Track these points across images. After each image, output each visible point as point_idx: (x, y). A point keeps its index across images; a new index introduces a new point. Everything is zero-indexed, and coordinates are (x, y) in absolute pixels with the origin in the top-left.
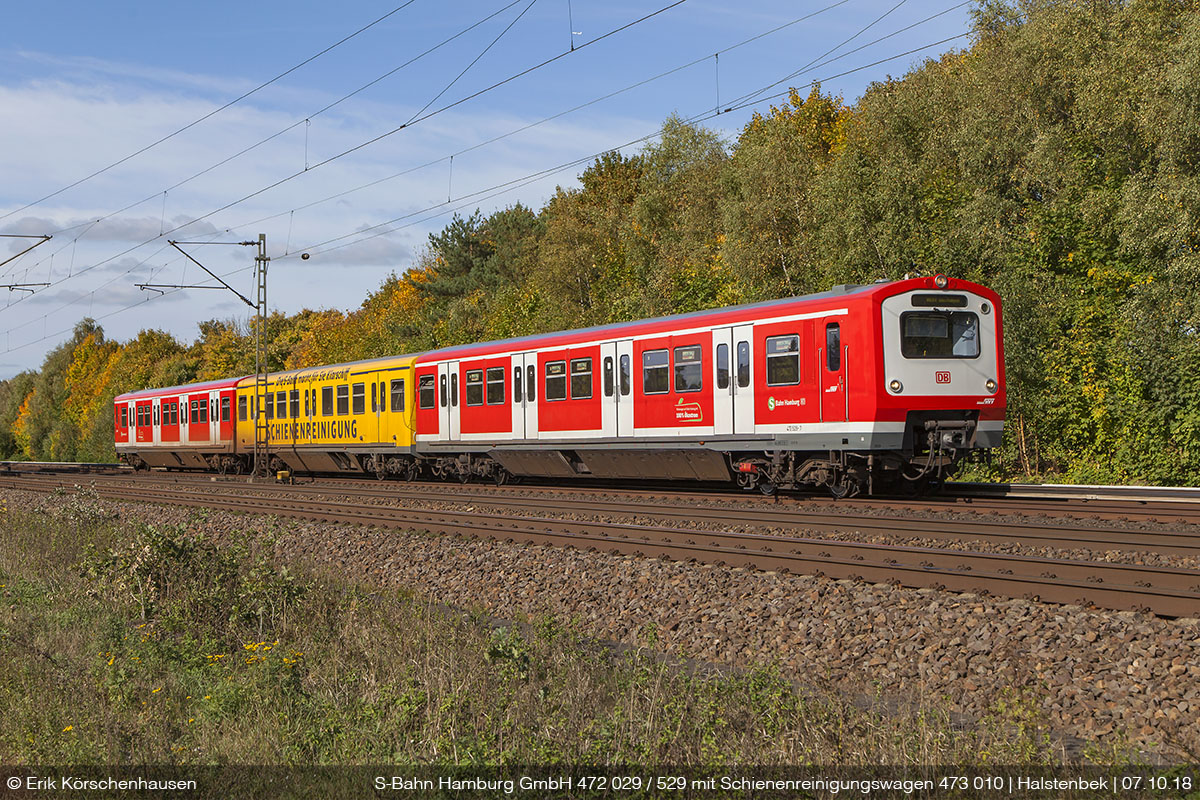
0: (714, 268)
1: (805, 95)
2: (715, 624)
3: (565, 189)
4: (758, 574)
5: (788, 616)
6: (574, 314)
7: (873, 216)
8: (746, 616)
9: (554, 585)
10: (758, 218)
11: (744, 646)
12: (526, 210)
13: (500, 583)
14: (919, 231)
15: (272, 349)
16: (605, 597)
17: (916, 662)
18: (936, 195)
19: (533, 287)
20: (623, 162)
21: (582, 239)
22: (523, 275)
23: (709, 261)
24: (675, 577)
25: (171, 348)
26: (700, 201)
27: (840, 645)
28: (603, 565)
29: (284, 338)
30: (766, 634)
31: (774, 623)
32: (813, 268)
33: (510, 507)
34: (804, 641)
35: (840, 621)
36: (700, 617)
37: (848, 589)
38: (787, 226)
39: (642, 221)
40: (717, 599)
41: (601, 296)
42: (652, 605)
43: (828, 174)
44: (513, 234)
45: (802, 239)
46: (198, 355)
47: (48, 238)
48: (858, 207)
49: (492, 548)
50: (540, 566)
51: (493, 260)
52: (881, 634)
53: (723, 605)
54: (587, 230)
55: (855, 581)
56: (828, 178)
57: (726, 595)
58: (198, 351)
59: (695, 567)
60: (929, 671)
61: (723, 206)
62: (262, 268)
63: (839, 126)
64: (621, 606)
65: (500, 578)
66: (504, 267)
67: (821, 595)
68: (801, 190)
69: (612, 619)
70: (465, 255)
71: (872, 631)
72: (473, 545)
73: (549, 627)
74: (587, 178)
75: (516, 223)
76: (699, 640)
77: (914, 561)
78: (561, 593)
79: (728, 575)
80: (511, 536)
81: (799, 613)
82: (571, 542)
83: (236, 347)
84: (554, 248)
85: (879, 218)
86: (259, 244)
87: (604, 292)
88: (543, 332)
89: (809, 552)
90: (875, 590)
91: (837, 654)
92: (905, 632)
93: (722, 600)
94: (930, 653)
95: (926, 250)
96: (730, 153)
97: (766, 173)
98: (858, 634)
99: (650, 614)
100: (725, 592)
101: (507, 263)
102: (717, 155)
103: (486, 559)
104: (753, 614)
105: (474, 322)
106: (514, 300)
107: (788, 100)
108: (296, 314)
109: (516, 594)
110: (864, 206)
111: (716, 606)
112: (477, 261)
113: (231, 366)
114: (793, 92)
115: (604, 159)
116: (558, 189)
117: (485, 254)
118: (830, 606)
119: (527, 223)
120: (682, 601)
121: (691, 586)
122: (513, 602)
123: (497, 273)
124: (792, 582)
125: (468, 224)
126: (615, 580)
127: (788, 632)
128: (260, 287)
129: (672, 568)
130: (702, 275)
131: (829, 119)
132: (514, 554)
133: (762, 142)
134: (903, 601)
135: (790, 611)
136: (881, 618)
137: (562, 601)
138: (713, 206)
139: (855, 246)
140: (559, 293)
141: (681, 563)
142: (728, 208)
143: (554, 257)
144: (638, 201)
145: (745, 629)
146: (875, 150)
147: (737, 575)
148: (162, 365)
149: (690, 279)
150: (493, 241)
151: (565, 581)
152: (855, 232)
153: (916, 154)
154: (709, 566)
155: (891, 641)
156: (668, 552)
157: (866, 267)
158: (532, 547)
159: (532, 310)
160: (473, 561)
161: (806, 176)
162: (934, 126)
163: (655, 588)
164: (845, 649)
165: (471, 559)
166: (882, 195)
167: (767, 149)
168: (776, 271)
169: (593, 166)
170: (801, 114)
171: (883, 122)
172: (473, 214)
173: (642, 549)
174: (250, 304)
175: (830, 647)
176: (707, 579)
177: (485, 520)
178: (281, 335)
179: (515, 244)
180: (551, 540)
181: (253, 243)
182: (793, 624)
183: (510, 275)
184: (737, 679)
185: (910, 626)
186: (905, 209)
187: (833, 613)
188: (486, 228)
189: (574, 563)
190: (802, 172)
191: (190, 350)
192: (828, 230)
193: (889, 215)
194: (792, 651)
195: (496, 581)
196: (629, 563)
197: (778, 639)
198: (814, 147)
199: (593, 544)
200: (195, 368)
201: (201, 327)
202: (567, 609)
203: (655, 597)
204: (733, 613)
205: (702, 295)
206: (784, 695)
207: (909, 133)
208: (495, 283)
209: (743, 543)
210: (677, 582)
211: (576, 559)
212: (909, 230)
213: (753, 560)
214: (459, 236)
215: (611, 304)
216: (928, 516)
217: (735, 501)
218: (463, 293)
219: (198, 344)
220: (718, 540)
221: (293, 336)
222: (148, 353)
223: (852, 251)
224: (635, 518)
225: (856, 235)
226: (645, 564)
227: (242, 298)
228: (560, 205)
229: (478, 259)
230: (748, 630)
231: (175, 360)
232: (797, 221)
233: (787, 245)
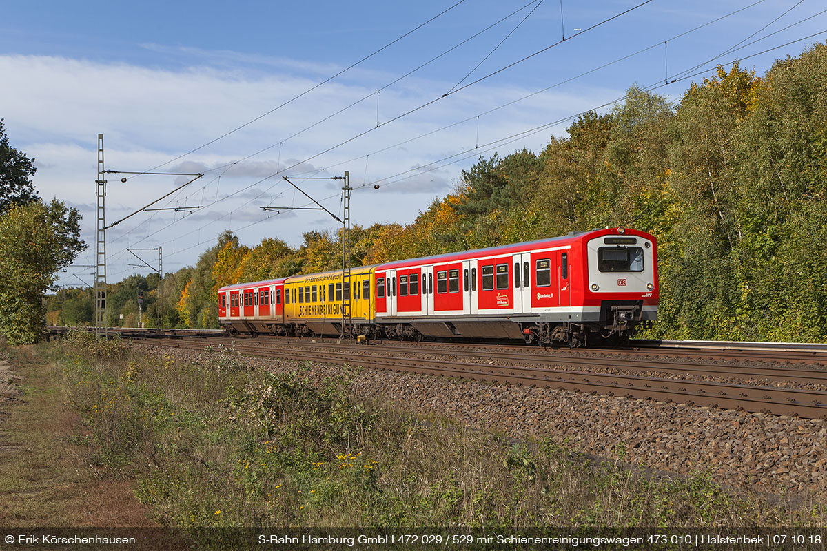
0: (663, 193)
1: (728, 70)
2: (666, 443)
3: (557, 138)
4: (696, 409)
5: (718, 438)
6: (564, 226)
7: (777, 155)
8: (687, 438)
9: (551, 416)
10: (695, 157)
11: (686, 459)
12: (530, 153)
13: (513, 414)
14: (810, 166)
15: (353, 251)
16: (587, 424)
17: (810, 472)
18: (823, 139)
19: (535, 206)
20: (598, 118)
21: (568, 172)
22: (528, 199)
23: (660, 188)
24: (636, 410)
25: (284, 251)
26: (654, 146)
27: (755, 459)
28: (585, 401)
29: (362, 244)
30: (702, 451)
31: (708, 443)
32: (734, 192)
33: (519, 361)
34: (729, 456)
35: (755, 442)
36: (655, 438)
37: (761, 419)
38: (715, 162)
39: (612, 160)
40: (667, 426)
41: (583, 213)
42: (620, 430)
43: (745, 126)
44: (521, 170)
45: (727, 172)
46: (302, 256)
47: (201, 176)
48: (766, 149)
49: (507, 390)
50: (541, 402)
51: (507, 189)
52: (784, 452)
53: (671, 430)
54: (573, 167)
55: (765, 414)
56: (744, 129)
57: (673, 423)
58: (303, 252)
59: (651, 403)
60: (820, 478)
61: (670, 148)
62: (347, 195)
63: (753, 91)
64: (599, 431)
65: (513, 411)
66: (514, 193)
67: (741, 424)
68: (726, 137)
69: (592, 440)
70: (487, 185)
71: (778, 449)
72: (494, 388)
73: (548, 444)
74: (572, 131)
75: (522, 163)
76: (654, 455)
77: (808, 400)
78: (556, 421)
79: (674, 409)
80: (521, 381)
81: (725, 436)
82: (563, 385)
83: (329, 250)
84: (549, 180)
85: (782, 156)
86: (345, 178)
87: (584, 211)
88: (542, 238)
89: (732, 393)
90: (780, 420)
91: (753, 465)
92: (802, 450)
93: (670, 427)
94: (820, 465)
95: (816, 179)
96: (675, 111)
97: (700, 125)
98: (768, 451)
99: (619, 436)
100: (672, 421)
101: (516, 191)
102: (665, 113)
103: (503, 397)
104: (693, 437)
105: (494, 232)
106: (521, 216)
107: (716, 74)
108: (370, 227)
109: (524, 421)
110: (771, 148)
111: (666, 431)
112: (495, 189)
113: (325, 263)
114: (720, 68)
115: (585, 117)
116: (552, 138)
117: (501, 184)
118: (748, 432)
119: (530, 162)
120: (642, 427)
121: (648, 417)
122: (522, 427)
123: (510, 197)
124: (720, 414)
125: (489, 164)
126: (594, 412)
127: (718, 450)
128: (345, 208)
129: (634, 404)
130: (654, 198)
131: (745, 87)
132: (522, 394)
133: (698, 103)
134: (800, 428)
135: (719, 435)
136: (785, 440)
137: (557, 427)
138: (662, 149)
139: (764, 176)
140: (553, 211)
141: (641, 401)
142: (674, 151)
143: (549, 186)
144: (609, 146)
145: (687, 447)
146: (779, 109)
147: (681, 409)
148: (278, 263)
149: (646, 200)
150: (507, 175)
151: (559, 413)
152: (765, 166)
153: (809, 111)
154: (661, 403)
155: (792, 456)
156: (631, 392)
157: (772, 191)
158: (535, 389)
159: (534, 223)
160: (494, 398)
161: (729, 127)
162: (821, 91)
163: (622, 418)
164: (759, 462)
165: (493, 397)
166: (784, 140)
167: (701, 109)
168: (708, 195)
169: (577, 122)
170: (725, 83)
171: (784, 88)
172: (493, 156)
173: (613, 391)
174: (339, 220)
175: (748, 460)
176: (659, 412)
177: (502, 370)
178: (360, 242)
179: (522, 177)
180: (548, 384)
181: (340, 178)
182: (721, 444)
183: (519, 199)
184: (682, 482)
185: (806, 445)
186: (801, 150)
187: (750, 437)
188: (502, 166)
189: (565, 400)
190: (726, 124)
191: (297, 252)
192: (745, 164)
193: (789, 154)
194: (720, 463)
195: (510, 412)
196: (604, 400)
197: (711, 454)
198: (735, 107)
199: (578, 387)
200: (301, 265)
201: (305, 236)
202: (560, 432)
203: (623, 424)
204: (678, 436)
205: (654, 212)
206: (716, 494)
207: (803, 95)
208: (508, 205)
209: (684, 386)
210: (638, 414)
211: (566, 398)
212: (803, 165)
213: (692, 399)
214: (483, 172)
215: (590, 219)
216: (818, 368)
217: (679, 357)
218: (485, 211)
219: (303, 248)
220: (667, 385)
221: (368, 242)
222: (268, 254)
223: (762, 180)
224: (608, 369)
225: (765, 168)
226: (615, 401)
227: (333, 216)
228: (554, 149)
229: (496, 188)
230: (689, 448)
231: (287, 259)
232: (723, 160)
233: (715, 176)
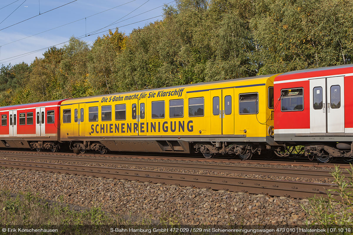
0: (85, 84)
1: (114, 32)
2: (82, 194)
3: (38, 58)
4: (96, 179)
5: (105, 191)
6: (41, 97)
7: (134, 69)
8: (92, 192)
9: (31, 183)
10: (99, 69)
11: (91, 201)
12: (26, 64)
13: (14, 182)
14: (147, 74)
16: (47, 186)
17: (143, 205)
18: (152, 63)
19: (28, 88)
20: (57, 50)
21: (43, 73)
22: (25, 84)
23: (84, 82)
24: (70, 180)
26: (81, 63)
27: (120, 200)
28: (47, 176)
30: (98, 197)
31: (100, 193)
32: (115, 84)
33: (18, 158)
34: (109, 199)
35: (120, 193)
36: (78, 192)
37: (123, 183)
38: (108, 71)
39: (63, 68)
40: (83, 186)
41: (49, 92)
42: (62, 188)
43: (120, 56)
44: (21, 71)
45: (113, 76)
48: (129, 67)
49: (12, 171)
50: (27, 176)
51: (15, 80)
52: (132, 196)
53: (85, 188)
54: (45, 71)
55: (125, 180)
56: (120, 58)
57: (86, 185)
59: (77, 176)
60: (147, 207)
61: (88, 64)
63: (124, 41)
64: (53, 189)
65: (14, 181)
66: (18, 81)
67: (115, 185)
68: (112, 60)
69: (50, 193)
70: (6, 77)
71: (130, 196)
72: (5, 170)
73: (29, 196)
74: (45, 55)
75: (22, 68)
76: (77, 199)
78: (33, 185)
79: (86, 179)
80: (18, 167)
81: (108, 190)
82: (38, 169)
84: (34, 76)
85: (135, 70)
87: (50, 91)
88: (31, 103)
89: (112, 172)
90: (131, 183)
91: (119, 203)
92: (140, 196)
93: (84, 187)
94: (147, 202)
95: (149, 80)
96: (90, 49)
97: (101, 55)
98: (126, 196)
99: (62, 191)
100: (85, 184)
101: (19, 81)
102: (86, 49)
103: (10, 174)
104: (94, 191)
105: (8, 99)
106: (21, 92)
107: (109, 33)
109: (19, 185)
110: (131, 66)
111: (83, 189)
112: (9, 80)
114: (110, 30)
115: (51, 49)
116: (36, 58)
117: (12, 77)
118: (118, 188)
119: (26, 68)
120: (72, 187)
121: (75, 182)
122: (18, 188)
123: (16, 83)
124: (106, 181)
125: (7, 68)
126: (51, 181)
127: (105, 196)
129: (69, 177)
130: (81, 86)
131: (121, 39)
132: (19, 173)
133: (100, 45)
134: (139, 186)
135: (105, 190)
136: (133, 192)
137: (34, 187)
138: (85, 65)
139: (128, 78)
140: (36, 90)
141: (72, 175)
142: (90, 66)
143: (34, 79)
144: (62, 62)
145: (91, 195)
146: (134, 49)
147: (89, 179)
149: (78, 87)
150: (15, 73)
151: (35, 181)
152: (128, 74)
153: (147, 51)
154: (81, 176)
155: (136, 198)
156: (68, 172)
157: (132, 85)
158: (25, 170)
159: (27, 95)
160: (5, 175)
161: (114, 57)
162: (152, 43)
163: (64, 183)
164: (122, 201)
165: (5, 174)
166: (137, 63)
167: (102, 48)
168: (104, 85)
169: (47, 51)
170: (112, 37)
171: (137, 41)
172: (8, 65)
173: (60, 171)
175: (117, 201)
176: (80, 180)
177: (10, 162)
179: (22, 74)
180: (31, 168)
182: (106, 194)
183: (20, 84)
184: (88, 211)
185: (141, 194)
186: (143, 68)
187: (118, 190)
188: (12, 69)
189: (38, 175)
190: (113, 55)
192: (120, 73)
193: (139, 69)
194: (106, 202)
195: (13, 181)
196: (56, 175)
197: (101, 198)
198: (116, 48)
199: (44, 169)
202: (36, 190)
203: (64, 186)
204: (88, 190)
205: (81, 92)
206: (102, 216)
207: (145, 45)
208: (15, 87)
209: (92, 169)
210: (71, 181)
211: (39, 174)
212: (144, 74)
213: (95, 174)
214: (4, 72)
215: (53, 94)
217: (90, 156)
218: (5, 90)
220: (84, 168)
223: (127, 80)
224: (58, 161)
225: (129, 75)
226: (61, 176)
228: (37, 63)
229: (10, 79)
230: (92, 196)
232: (111, 71)
233: (108, 77)
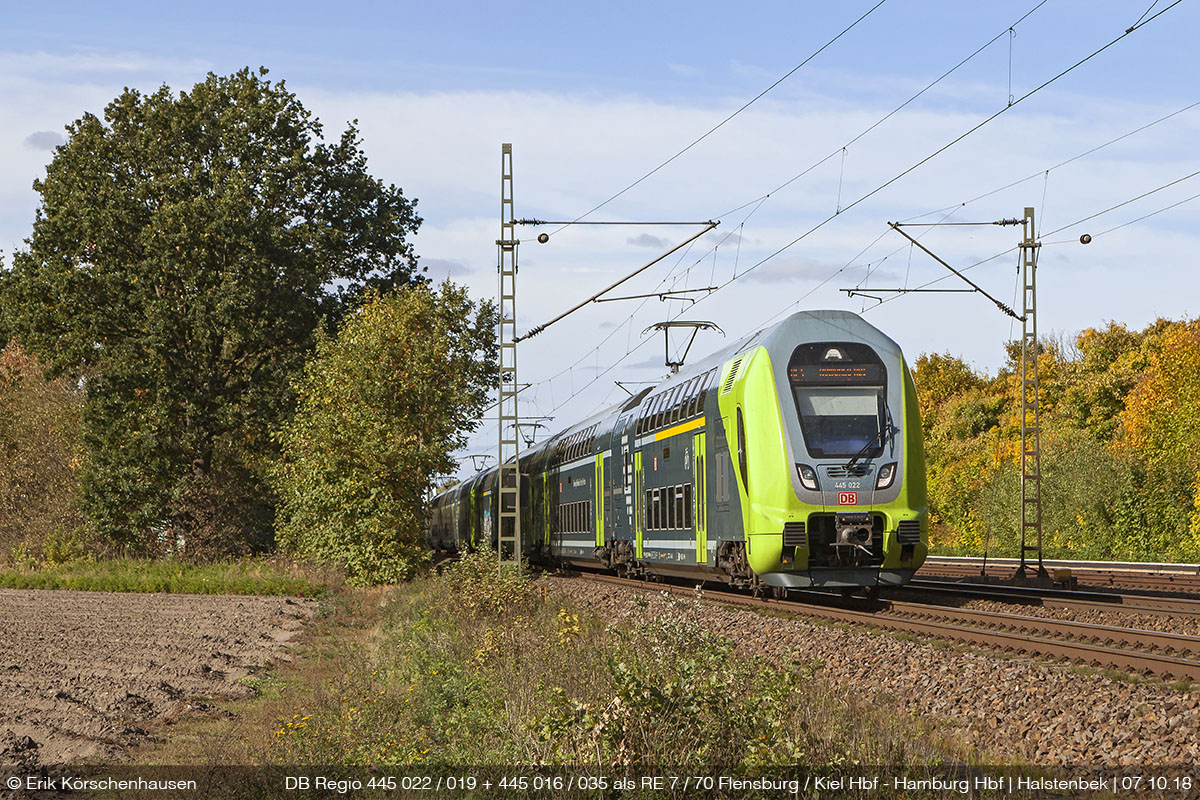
62: (1029, 260)
86: (1024, 222)
128: (1026, 288)
148: (950, 406)
174: (1012, 314)
181: (1015, 222)
201: (1009, 349)
227: (1000, 305)
